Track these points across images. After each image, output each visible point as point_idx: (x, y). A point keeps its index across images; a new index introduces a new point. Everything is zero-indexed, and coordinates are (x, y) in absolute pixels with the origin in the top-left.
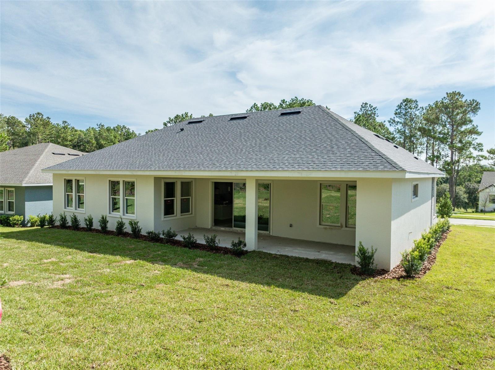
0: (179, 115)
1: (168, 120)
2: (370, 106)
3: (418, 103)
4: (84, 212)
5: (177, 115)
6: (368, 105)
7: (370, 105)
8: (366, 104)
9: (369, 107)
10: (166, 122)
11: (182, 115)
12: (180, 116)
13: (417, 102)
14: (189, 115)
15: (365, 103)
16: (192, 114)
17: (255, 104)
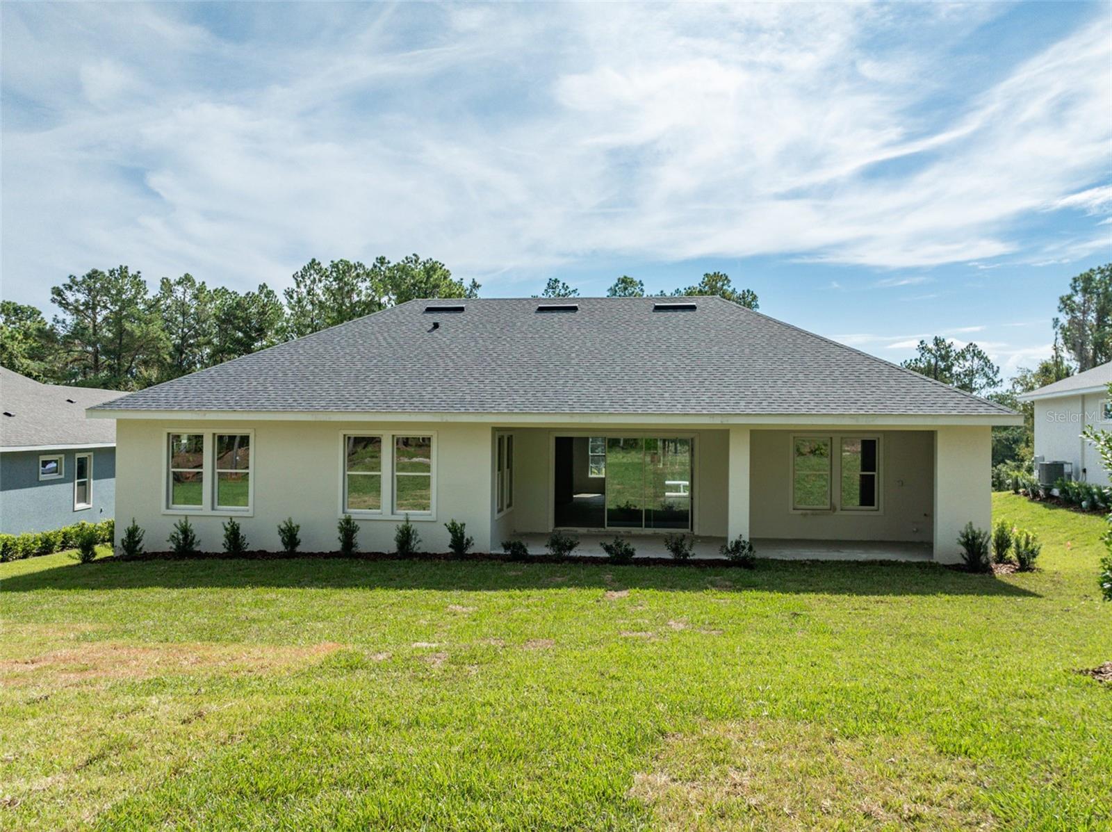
0: (100, 270)
1: (68, 281)
2: (563, 287)
3: (643, 287)
4: (250, 514)
5: (95, 272)
6: (560, 285)
7: (564, 284)
8: (556, 281)
9: (560, 288)
10: (62, 287)
11: (112, 272)
12: (102, 273)
13: (642, 285)
14: (131, 272)
15: (553, 279)
16: (139, 273)
17: (314, 260)
